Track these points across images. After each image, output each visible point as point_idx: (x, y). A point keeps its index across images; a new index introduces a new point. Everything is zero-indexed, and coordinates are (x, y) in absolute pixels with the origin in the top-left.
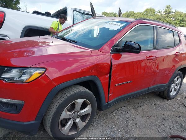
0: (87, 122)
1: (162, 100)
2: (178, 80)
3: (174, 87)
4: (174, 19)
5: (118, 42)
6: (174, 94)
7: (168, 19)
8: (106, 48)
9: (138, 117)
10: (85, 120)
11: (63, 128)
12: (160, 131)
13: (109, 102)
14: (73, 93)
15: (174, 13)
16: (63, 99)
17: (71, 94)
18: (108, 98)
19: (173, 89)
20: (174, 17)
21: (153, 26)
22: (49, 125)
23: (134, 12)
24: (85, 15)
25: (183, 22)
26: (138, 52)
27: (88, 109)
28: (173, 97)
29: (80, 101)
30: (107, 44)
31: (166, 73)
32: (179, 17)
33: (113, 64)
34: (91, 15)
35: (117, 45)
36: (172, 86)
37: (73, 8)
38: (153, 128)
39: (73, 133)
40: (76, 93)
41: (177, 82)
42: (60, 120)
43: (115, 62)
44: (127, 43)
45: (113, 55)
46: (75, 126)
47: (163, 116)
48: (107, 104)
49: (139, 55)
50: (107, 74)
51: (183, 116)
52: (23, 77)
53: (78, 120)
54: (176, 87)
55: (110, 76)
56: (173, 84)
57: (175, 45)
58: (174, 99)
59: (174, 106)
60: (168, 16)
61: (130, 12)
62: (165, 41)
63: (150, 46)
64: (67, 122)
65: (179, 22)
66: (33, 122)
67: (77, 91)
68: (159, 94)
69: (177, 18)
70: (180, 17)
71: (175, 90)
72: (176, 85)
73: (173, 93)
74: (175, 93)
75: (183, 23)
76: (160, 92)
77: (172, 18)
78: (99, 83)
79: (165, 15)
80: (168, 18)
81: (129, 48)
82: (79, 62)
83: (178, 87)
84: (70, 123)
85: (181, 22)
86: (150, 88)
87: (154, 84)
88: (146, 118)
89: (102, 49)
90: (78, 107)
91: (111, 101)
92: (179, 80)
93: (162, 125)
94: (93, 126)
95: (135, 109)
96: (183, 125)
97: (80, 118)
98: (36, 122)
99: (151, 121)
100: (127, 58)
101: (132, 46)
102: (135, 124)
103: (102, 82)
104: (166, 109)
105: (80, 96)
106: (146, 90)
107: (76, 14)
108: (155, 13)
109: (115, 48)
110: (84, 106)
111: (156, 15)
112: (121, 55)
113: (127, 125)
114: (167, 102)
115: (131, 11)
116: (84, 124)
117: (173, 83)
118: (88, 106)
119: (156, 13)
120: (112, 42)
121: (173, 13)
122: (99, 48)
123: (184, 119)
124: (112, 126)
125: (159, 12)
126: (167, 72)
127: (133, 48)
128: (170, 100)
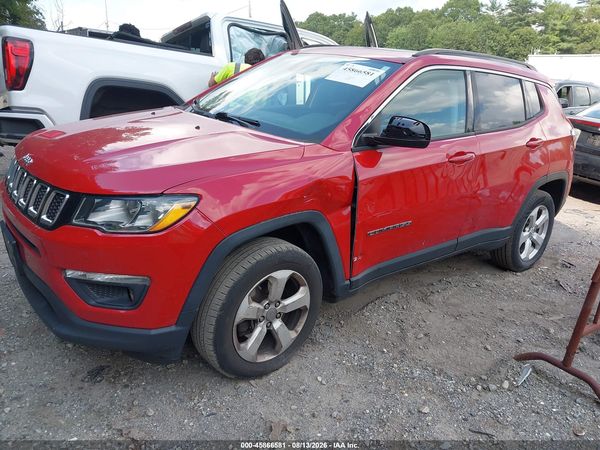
0: (299, 329)
1: (498, 274)
2: (542, 217)
3: (530, 236)
4: (540, 29)
5: (369, 121)
6: (531, 256)
7: (523, 30)
8: (341, 136)
9: (432, 317)
10: (295, 325)
11: (242, 345)
12: (489, 347)
13: (353, 279)
14: (264, 255)
15: (541, 7)
16: (242, 271)
17: (258, 258)
18: (351, 269)
19: (528, 243)
20: (543, 21)
21: (464, 71)
22: (211, 336)
23: (412, 11)
24: (265, 37)
25: (571, 36)
26: (424, 145)
27: (301, 296)
28: (528, 264)
29: (283, 275)
30: (343, 126)
31: (500, 196)
32: (556, 22)
33: (360, 178)
34: (282, 35)
35: (369, 129)
36: (525, 234)
37: (227, 18)
38: (472, 341)
39: (268, 357)
40: (271, 256)
41: (538, 222)
42: (235, 324)
43: (365, 174)
44: (394, 123)
45: (358, 154)
46: (270, 339)
47: (499, 314)
48: (348, 282)
49: (427, 153)
50: (344, 206)
51: (554, 313)
52: (141, 219)
53: (277, 324)
54: (535, 236)
55: (353, 211)
56: (527, 229)
57: (529, 119)
58: (531, 271)
59: (531, 287)
60: (521, 20)
61: (399, 10)
62: (506, 107)
63: (457, 125)
64: (251, 331)
65: (556, 39)
66: (173, 328)
67: (274, 250)
68: (490, 257)
69: (551, 25)
70: (559, 23)
71: (534, 245)
72: (537, 231)
73: (528, 254)
74: (535, 251)
75: (570, 42)
76: (493, 252)
77: (533, 26)
78: (326, 230)
79: (510, 15)
80: (520, 25)
81: (400, 135)
82: (260, 180)
83: (543, 236)
84: (259, 332)
85: (565, 37)
86: (461, 239)
87: (472, 229)
88: (453, 320)
89: (330, 141)
90: (276, 290)
91: (359, 276)
92: (545, 216)
93: (495, 333)
94: (313, 342)
95: (424, 299)
96: (552, 331)
97: (283, 320)
98: (179, 328)
99: (467, 327)
100: (395, 160)
101: (408, 130)
102: (426, 335)
103: (335, 227)
104: (509, 296)
105: (281, 263)
106: (451, 246)
107: (238, 36)
108: (478, 10)
109: (364, 135)
110: (291, 288)
111: (484, 18)
112: (381, 153)
113: (403, 338)
114: (511, 278)
115: (402, 7)
116: (293, 335)
117: (527, 225)
118: (302, 288)
119: (483, 9)
120: (356, 119)
121: (538, 10)
122: (321, 137)
123: (555, 318)
124: (364, 340)
125: (493, 7)
126: (504, 194)
127: (411, 134)
128: (521, 272)
